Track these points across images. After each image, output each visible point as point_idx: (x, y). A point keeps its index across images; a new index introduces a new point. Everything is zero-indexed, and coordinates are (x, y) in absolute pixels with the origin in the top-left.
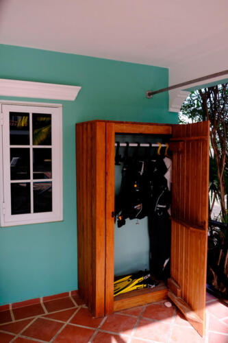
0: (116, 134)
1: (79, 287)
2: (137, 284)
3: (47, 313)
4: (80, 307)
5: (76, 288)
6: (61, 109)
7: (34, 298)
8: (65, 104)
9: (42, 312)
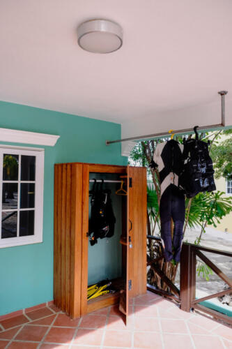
0: (90, 173)
1: (54, 298)
2: (102, 291)
3: (31, 321)
4: (58, 313)
5: (52, 299)
6: (43, 152)
7: (17, 310)
8: (46, 148)
9: (26, 320)
